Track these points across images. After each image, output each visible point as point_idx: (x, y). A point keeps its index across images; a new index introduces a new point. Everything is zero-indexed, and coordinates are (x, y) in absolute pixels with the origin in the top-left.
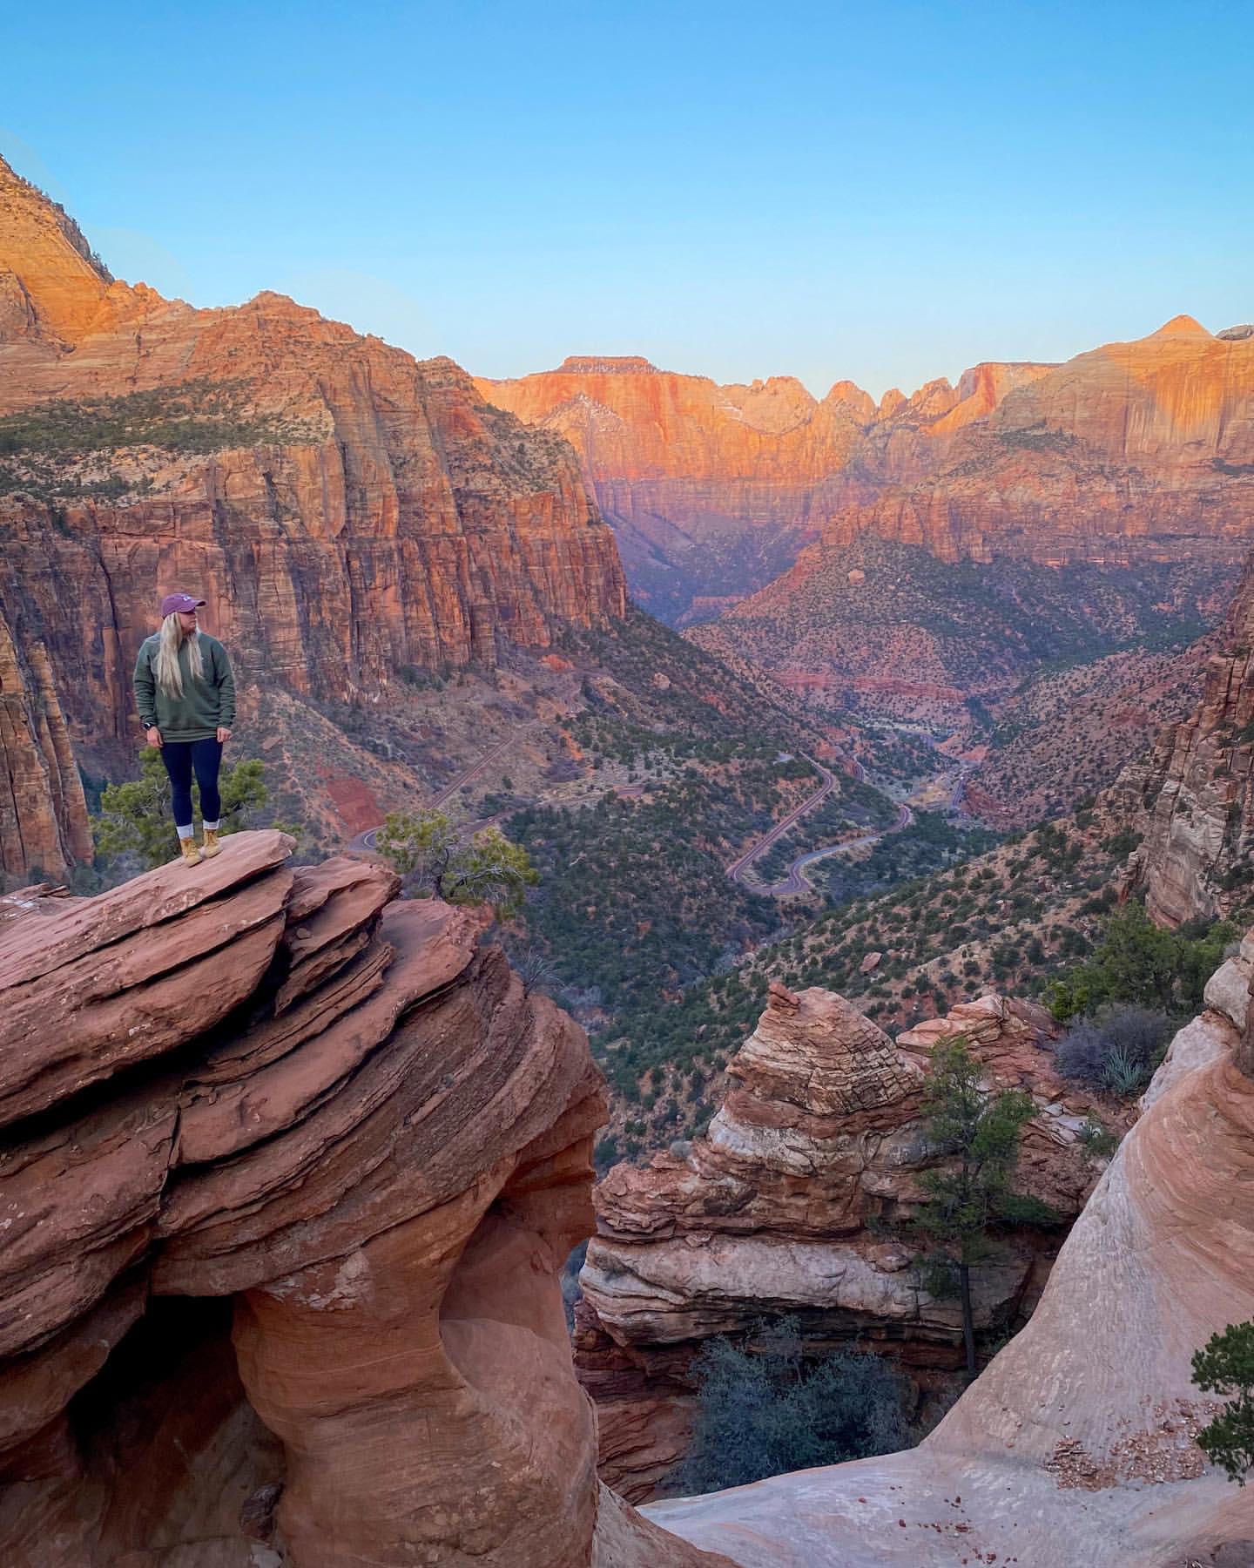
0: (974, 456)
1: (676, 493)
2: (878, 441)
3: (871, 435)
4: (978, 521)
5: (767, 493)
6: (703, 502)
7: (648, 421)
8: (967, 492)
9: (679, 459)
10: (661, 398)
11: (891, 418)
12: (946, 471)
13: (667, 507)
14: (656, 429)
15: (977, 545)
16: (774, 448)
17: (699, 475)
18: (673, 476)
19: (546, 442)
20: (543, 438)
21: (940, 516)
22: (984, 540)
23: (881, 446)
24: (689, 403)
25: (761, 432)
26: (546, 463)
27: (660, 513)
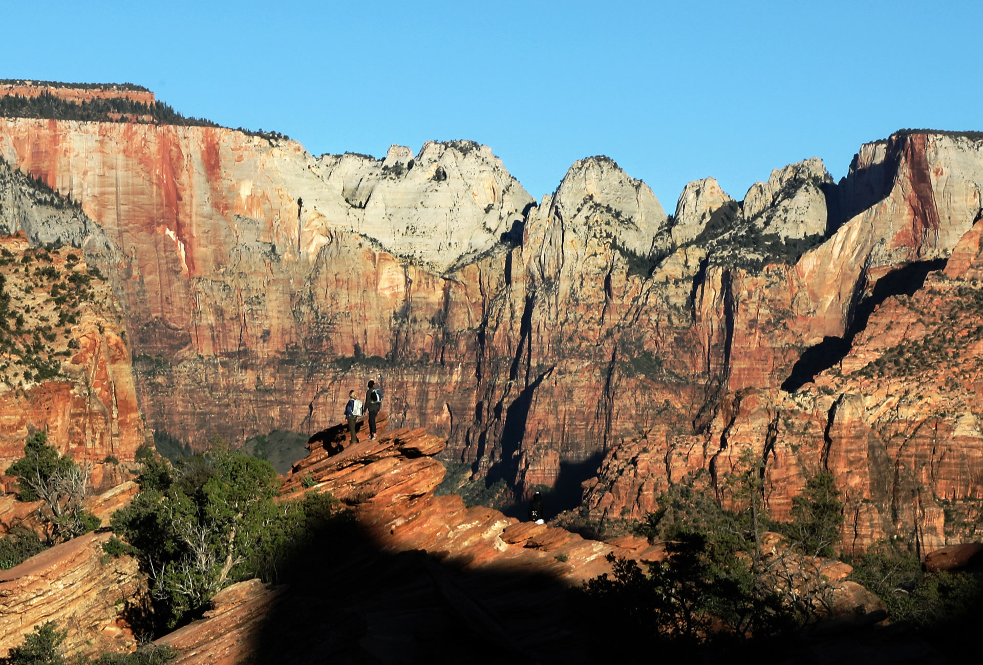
0: (918, 334)
1: (213, 388)
2: (671, 289)
3: (659, 276)
4: (933, 477)
5: (423, 396)
6: (275, 413)
7: (150, 225)
8: (906, 413)
9: (219, 312)
10: (184, 178)
11: (700, 241)
12: (858, 365)
13: (189, 420)
14: (169, 246)
15: (932, 530)
16: (437, 296)
17: (264, 351)
18: (207, 350)
19: (51, 274)
20: (43, 265)
21: (850, 463)
22: (948, 519)
23: (681, 301)
24: (245, 191)
25: (408, 261)
26: (55, 319)
27: (175, 432)
